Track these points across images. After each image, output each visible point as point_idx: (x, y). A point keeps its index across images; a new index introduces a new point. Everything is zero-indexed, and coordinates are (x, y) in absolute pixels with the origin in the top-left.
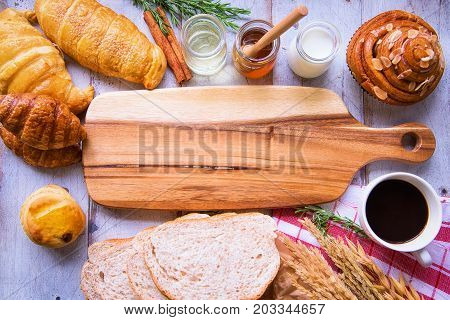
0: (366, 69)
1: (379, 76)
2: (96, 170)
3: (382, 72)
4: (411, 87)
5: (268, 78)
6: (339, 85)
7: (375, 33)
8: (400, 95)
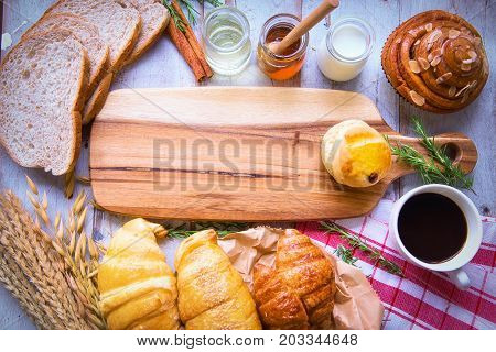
0: (402, 71)
1: (417, 79)
2: (103, 172)
3: (419, 75)
4: (451, 92)
5: (296, 80)
6: (372, 90)
7: (413, 33)
8: (439, 100)
